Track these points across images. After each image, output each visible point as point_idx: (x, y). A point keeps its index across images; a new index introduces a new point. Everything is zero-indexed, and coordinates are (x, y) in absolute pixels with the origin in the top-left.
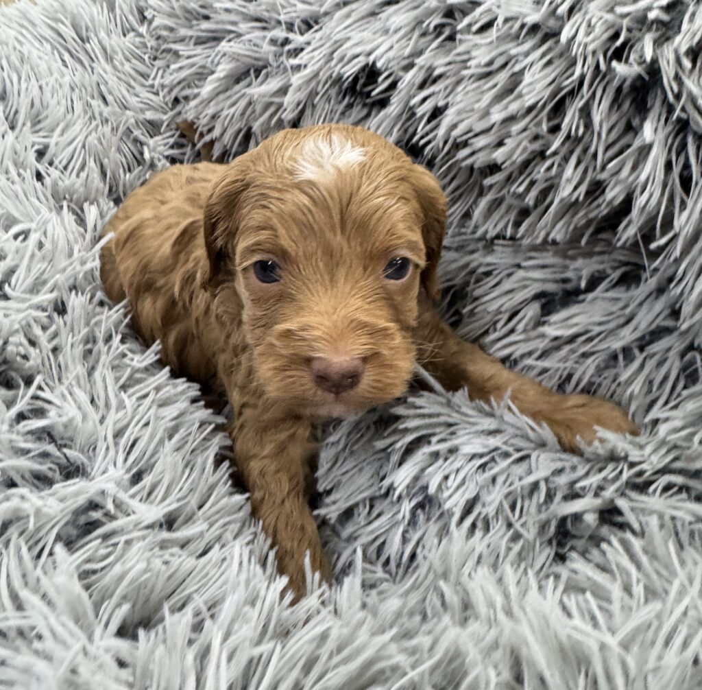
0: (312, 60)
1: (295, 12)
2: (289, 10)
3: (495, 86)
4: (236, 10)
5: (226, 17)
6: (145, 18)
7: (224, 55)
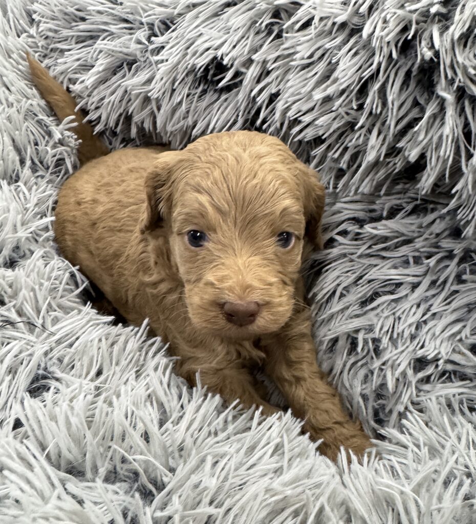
0: (171, 55)
1: (155, 15)
2: (149, 13)
3: (316, 74)
4: (106, 12)
5: (99, 18)
6: (33, 20)
7: (101, 52)
